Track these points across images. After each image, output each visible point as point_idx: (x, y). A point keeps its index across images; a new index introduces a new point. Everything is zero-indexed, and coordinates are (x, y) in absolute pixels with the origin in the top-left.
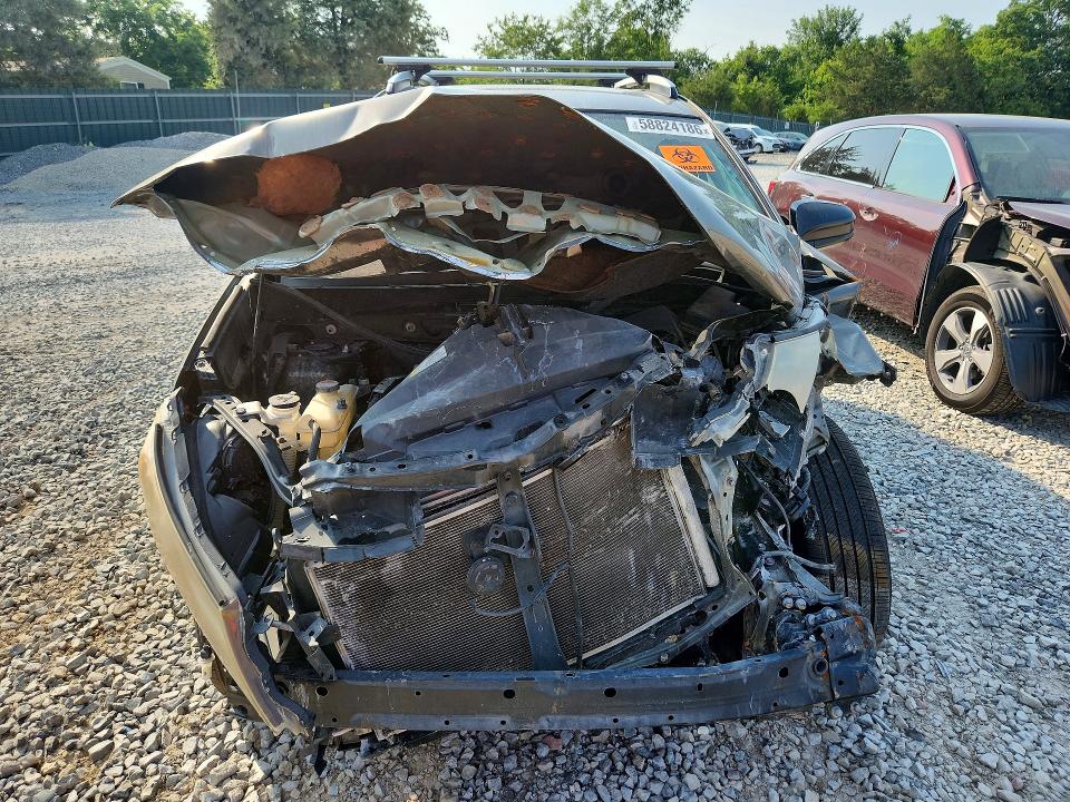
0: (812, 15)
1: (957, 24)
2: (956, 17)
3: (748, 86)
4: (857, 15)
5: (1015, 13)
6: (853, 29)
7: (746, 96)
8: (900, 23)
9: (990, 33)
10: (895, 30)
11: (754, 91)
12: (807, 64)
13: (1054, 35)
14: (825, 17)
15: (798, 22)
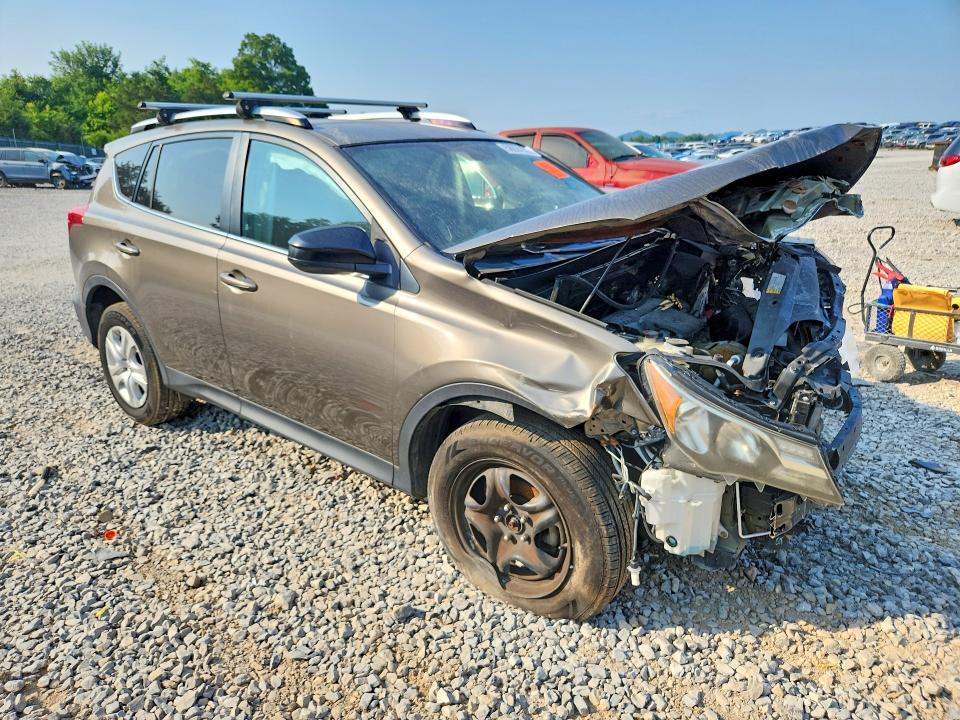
0: (71, 49)
1: (206, 66)
2: (204, 61)
3: (42, 114)
4: (115, 52)
5: (245, 61)
6: (116, 65)
7: (42, 124)
8: (158, 62)
9: (232, 75)
10: (155, 68)
11: (50, 119)
12: (82, 95)
13: (276, 79)
14: (84, 52)
15: (58, 55)
